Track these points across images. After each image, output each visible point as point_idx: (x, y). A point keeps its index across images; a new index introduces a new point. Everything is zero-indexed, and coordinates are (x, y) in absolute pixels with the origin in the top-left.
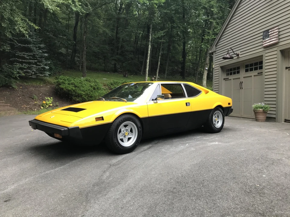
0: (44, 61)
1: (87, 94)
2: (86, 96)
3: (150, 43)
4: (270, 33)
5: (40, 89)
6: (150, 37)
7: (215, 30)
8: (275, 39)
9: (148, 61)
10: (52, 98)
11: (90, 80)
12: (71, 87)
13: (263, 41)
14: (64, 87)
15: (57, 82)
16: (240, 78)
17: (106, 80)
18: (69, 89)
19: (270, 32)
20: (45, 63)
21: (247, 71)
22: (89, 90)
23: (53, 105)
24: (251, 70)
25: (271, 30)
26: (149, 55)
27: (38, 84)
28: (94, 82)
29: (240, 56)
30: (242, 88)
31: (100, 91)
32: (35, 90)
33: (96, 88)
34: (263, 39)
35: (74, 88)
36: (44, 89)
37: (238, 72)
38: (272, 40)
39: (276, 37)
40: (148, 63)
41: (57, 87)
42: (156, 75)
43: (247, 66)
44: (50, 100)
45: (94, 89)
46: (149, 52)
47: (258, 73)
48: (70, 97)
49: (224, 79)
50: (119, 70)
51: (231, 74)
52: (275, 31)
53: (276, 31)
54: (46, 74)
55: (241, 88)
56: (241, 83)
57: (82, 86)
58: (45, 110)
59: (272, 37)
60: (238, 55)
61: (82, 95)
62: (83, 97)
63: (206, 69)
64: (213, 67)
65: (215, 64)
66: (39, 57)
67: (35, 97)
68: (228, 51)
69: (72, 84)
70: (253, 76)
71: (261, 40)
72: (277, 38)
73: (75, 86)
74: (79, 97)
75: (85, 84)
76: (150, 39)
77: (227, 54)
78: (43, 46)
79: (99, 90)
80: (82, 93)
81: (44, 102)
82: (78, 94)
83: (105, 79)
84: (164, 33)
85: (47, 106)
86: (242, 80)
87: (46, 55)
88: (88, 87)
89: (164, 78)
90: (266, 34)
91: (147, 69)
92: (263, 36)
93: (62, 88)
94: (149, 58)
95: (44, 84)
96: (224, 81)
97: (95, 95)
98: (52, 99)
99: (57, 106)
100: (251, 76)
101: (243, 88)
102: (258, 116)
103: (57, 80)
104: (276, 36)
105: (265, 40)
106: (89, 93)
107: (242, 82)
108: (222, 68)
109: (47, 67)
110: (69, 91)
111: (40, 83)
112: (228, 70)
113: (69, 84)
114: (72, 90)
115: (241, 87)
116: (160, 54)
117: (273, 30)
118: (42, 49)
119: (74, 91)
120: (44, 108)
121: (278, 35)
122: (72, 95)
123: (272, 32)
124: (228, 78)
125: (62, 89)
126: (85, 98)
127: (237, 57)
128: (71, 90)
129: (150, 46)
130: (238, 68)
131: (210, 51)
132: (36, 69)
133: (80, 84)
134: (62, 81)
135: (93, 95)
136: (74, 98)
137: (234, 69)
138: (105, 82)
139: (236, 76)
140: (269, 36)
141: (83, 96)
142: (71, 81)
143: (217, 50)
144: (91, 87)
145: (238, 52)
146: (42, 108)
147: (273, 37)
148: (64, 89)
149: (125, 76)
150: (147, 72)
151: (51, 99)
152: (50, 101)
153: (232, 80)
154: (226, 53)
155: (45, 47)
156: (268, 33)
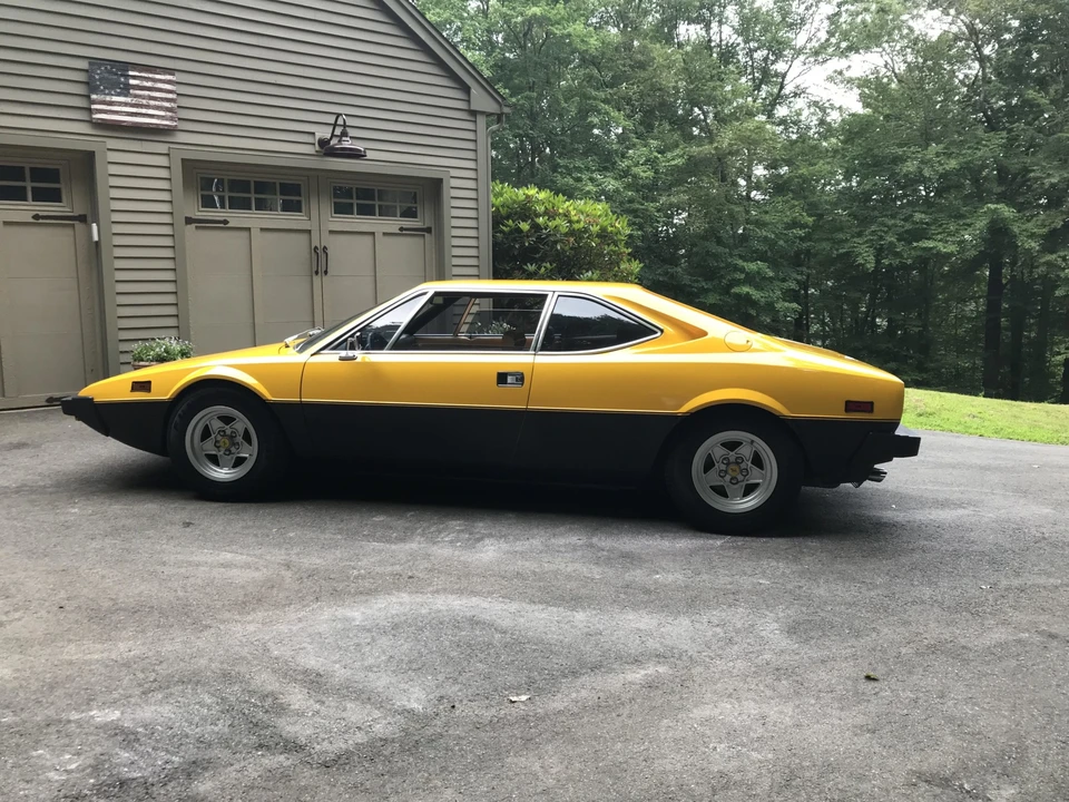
4: (132, 82)
8: (162, 113)
13: (94, 97)
19: (134, 77)
25: (140, 72)
34: (91, 86)
38: (144, 111)
39: (167, 109)
47: (36, 217)
52: (160, 85)
53: (168, 87)
59: (144, 102)
71: (80, 89)
72: (169, 114)
90: (110, 75)
92: (91, 77)
104: (167, 104)
105: (108, 98)
117: (151, 76)
121: (174, 105)
123: (149, 84)
147: (152, 103)
156: (122, 75)
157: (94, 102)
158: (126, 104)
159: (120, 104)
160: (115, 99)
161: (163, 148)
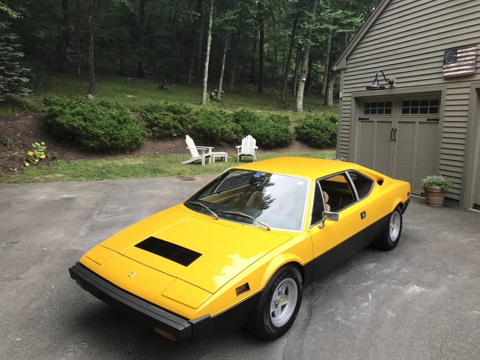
0: (17, 66)
1: (108, 134)
2: (106, 137)
3: (210, 32)
4: (458, 55)
5: (14, 123)
6: (211, 21)
7: (322, 14)
8: (469, 67)
9: (207, 64)
10: (43, 143)
11: (108, 103)
12: (78, 122)
13: (444, 66)
14: (64, 121)
15: (51, 111)
16: (391, 122)
17: (133, 100)
18: (75, 124)
19: (459, 53)
20: (21, 71)
21: (405, 111)
22: (111, 125)
23: (47, 157)
24: (415, 111)
25: (462, 49)
26: (208, 53)
27: (10, 112)
28: (116, 107)
29: (394, 85)
30: (395, 140)
31: (129, 126)
32: (5, 125)
33: (122, 121)
34: (445, 63)
35: (83, 124)
36: (23, 122)
37: (388, 112)
38: (461, 68)
39: (471, 64)
40: (207, 69)
41: (49, 121)
42: (218, 88)
43: (406, 103)
44: (41, 147)
45: (119, 122)
46: (209, 48)
47: (428, 120)
48: (77, 140)
49: (360, 119)
50: (145, 71)
51: (374, 112)
52: (469, 53)
53: (472, 53)
54: (24, 92)
55: (392, 140)
56: (394, 131)
57: (97, 118)
58: (35, 168)
59: (462, 63)
60: (391, 83)
61: (100, 136)
62: (102, 140)
63: (303, 81)
64: (340, 96)
65: (344, 91)
66: (8, 60)
67: (10, 141)
68: (376, 76)
69: (78, 114)
70: (417, 123)
71: (441, 64)
72: (472, 67)
73: (85, 119)
74: (94, 139)
75: (102, 113)
76: (211, 24)
77: (375, 81)
78: (15, 37)
79: (128, 124)
80: (100, 133)
81: (30, 153)
82: (93, 134)
83: (130, 96)
84: (234, 15)
85: (37, 161)
86: (396, 125)
87: (21, 55)
88: (109, 120)
89: (229, 91)
90: (451, 55)
91: (206, 80)
92: (445, 58)
93: (61, 123)
94: (208, 58)
95: (21, 111)
96: (359, 123)
97: (123, 135)
98: (44, 146)
99: (54, 158)
100: (414, 122)
101: (397, 141)
102: (432, 198)
103: (50, 107)
104: (471, 62)
105: (449, 66)
106: (112, 131)
107: (396, 130)
108: (358, 100)
109: (25, 80)
110: (74, 128)
111: (13, 111)
112: (367, 105)
113: (73, 115)
114: (81, 128)
115: (393, 138)
116: (225, 50)
117: (466, 50)
118: (13, 43)
119: (84, 128)
120: (30, 165)
121: (474, 62)
122: (80, 136)
123: (464, 54)
124: (368, 119)
125: (62, 125)
126: (104, 142)
127: (390, 85)
128: (78, 127)
129: (210, 37)
130: (389, 104)
131: (335, 67)
132: (3, 84)
133: (93, 115)
134: (58, 108)
135: (119, 136)
136: (85, 142)
137: (381, 105)
138: (132, 104)
139: (384, 117)
140: (456, 60)
141: (102, 138)
142: (75, 108)
143: (349, 66)
144: (114, 119)
145: (391, 78)
146: (27, 164)
147: (465, 63)
148: (65, 125)
149: (161, 88)
150: (206, 85)
151: (41, 145)
152: (40, 150)
153: (376, 122)
154: (373, 79)
155: (18, 39)
156: (455, 53)
157: (444, 69)
158: (455, 67)
159: (453, 67)
160: (452, 65)
161: (467, 84)
